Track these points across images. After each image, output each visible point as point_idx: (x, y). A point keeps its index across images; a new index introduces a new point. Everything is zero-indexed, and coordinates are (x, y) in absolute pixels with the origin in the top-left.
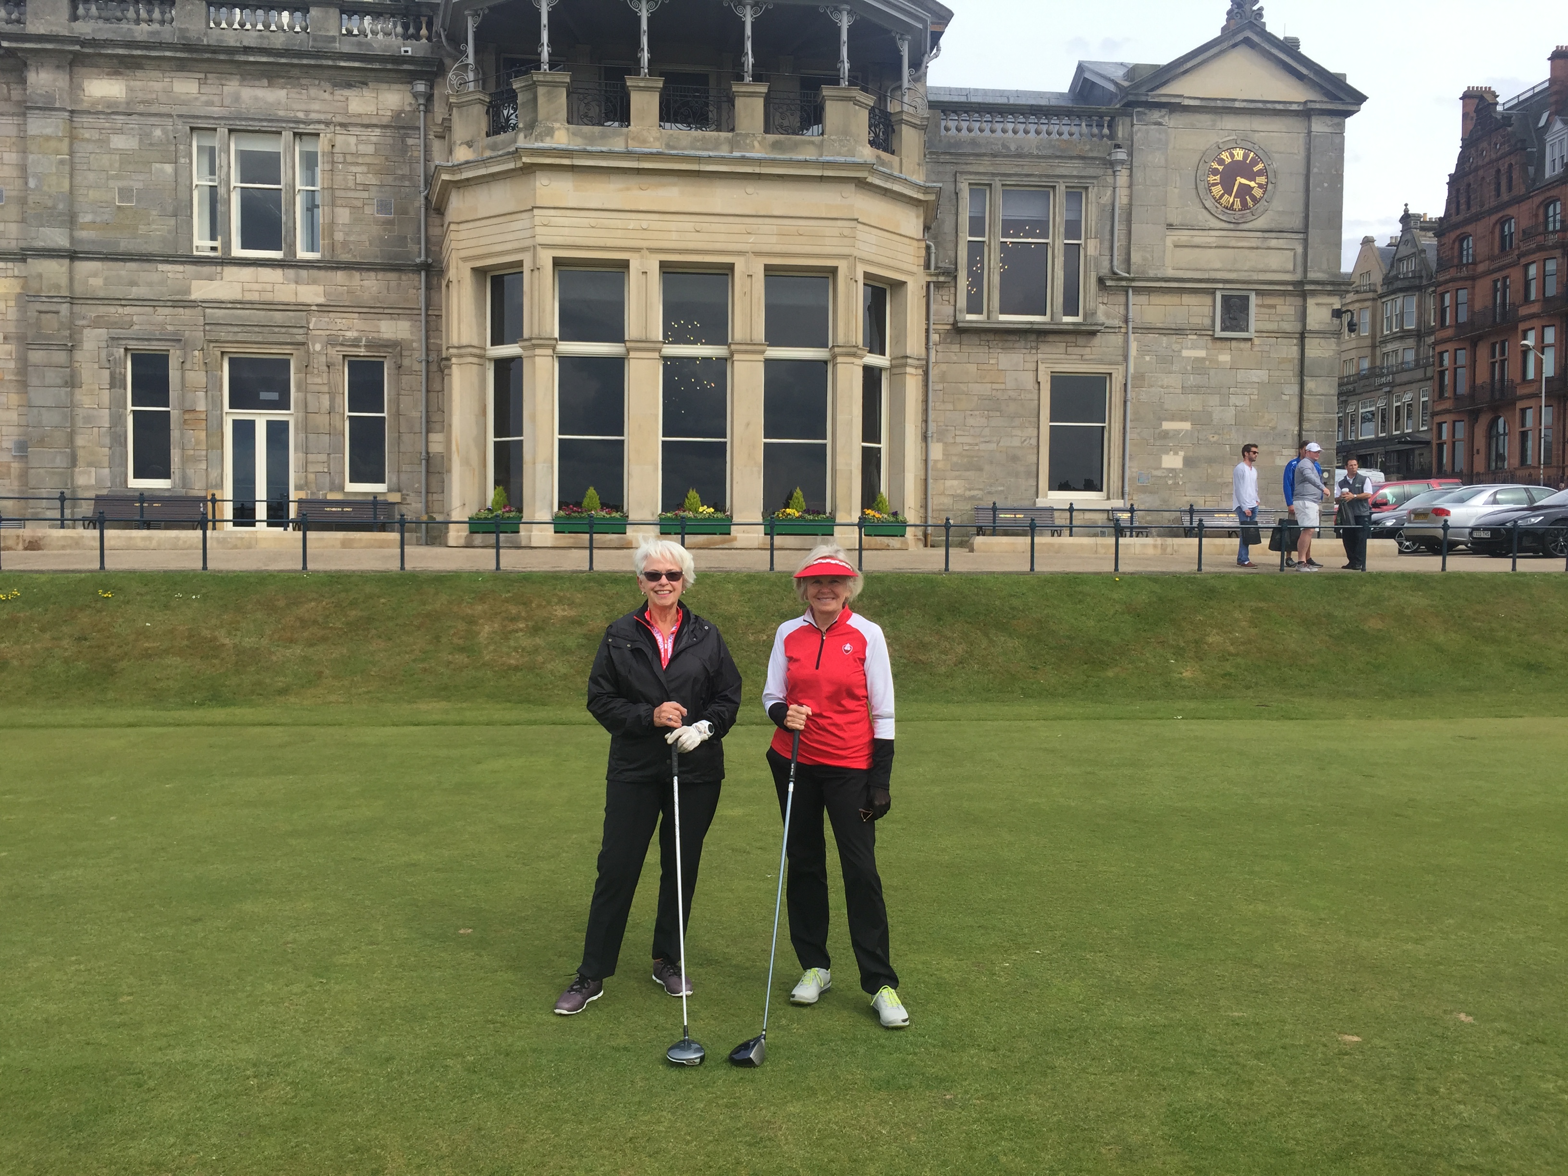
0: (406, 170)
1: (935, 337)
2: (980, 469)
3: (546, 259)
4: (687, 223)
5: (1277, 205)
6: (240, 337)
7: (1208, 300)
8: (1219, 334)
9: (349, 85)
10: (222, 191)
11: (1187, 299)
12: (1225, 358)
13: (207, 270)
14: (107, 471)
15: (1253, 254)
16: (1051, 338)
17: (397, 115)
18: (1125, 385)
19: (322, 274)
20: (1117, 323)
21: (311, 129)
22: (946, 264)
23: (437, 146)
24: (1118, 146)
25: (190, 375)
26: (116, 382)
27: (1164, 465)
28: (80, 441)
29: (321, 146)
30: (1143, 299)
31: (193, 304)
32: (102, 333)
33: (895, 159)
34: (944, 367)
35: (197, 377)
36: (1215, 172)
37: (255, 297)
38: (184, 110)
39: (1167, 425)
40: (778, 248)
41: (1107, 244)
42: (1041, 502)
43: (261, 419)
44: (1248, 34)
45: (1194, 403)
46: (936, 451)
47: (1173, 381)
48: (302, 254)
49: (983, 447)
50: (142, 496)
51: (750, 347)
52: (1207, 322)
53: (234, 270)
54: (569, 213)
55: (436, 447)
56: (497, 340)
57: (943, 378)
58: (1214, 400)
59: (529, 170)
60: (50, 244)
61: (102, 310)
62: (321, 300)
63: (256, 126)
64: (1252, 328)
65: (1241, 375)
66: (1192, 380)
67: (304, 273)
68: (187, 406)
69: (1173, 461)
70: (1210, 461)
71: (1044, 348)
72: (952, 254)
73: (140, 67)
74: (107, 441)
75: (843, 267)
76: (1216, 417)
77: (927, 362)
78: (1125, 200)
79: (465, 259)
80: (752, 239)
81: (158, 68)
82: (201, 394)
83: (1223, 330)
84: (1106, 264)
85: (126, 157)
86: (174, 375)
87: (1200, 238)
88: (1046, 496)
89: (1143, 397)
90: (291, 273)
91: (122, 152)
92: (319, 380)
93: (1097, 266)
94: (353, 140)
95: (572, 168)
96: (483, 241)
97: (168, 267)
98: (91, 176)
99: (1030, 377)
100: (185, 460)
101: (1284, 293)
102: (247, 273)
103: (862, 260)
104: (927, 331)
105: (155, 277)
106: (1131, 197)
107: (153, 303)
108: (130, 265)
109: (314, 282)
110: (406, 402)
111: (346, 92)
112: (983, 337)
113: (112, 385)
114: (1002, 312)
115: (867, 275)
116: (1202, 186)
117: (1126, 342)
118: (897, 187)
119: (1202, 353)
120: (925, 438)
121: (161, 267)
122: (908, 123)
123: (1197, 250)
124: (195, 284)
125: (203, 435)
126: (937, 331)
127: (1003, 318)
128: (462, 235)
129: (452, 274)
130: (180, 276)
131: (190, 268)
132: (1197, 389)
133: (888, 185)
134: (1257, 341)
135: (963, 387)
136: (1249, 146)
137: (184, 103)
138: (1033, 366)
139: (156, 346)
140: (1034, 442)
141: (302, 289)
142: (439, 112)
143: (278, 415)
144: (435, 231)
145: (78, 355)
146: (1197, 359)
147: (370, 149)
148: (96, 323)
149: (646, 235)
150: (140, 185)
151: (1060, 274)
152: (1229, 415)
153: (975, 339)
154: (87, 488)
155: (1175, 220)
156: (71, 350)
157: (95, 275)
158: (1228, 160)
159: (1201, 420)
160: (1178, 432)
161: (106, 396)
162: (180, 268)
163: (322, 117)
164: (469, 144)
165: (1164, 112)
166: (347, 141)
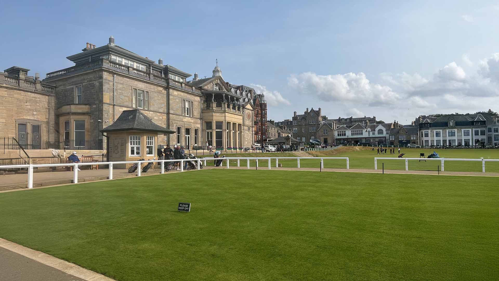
0: (199, 107)
5: (251, 119)
6: (187, 126)
10: (185, 108)
17: (199, 101)
18: (244, 135)
19: (193, 119)
23: (202, 105)
25: (183, 130)
26: (177, 131)
29: (193, 103)
31: (183, 121)
36: (248, 115)
37: (188, 121)
38: (182, 97)
43: (187, 136)
48: (191, 116)
53: (187, 118)
62: (193, 122)
63: (188, 100)
68: (183, 134)
74: (176, 138)
80: (237, 121)
91: (177, 102)
92: (193, 131)
98: (175, 104)
100: (182, 141)
101: (251, 127)
107: (180, 121)
108: (178, 116)
110: (200, 135)
111: (195, 97)
117: (244, 131)
119: (248, 132)
123: (247, 123)
125: (184, 138)
131: (183, 117)
132: (247, 136)
139: (180, 126)
142: (202, 101)
144: (202, 115)
147: (197, 104)
148: (175, 123)
150: (179, 106)
155: (246, 120)
160: (247, 140)
163: (193, 100)
165: (245, 109)
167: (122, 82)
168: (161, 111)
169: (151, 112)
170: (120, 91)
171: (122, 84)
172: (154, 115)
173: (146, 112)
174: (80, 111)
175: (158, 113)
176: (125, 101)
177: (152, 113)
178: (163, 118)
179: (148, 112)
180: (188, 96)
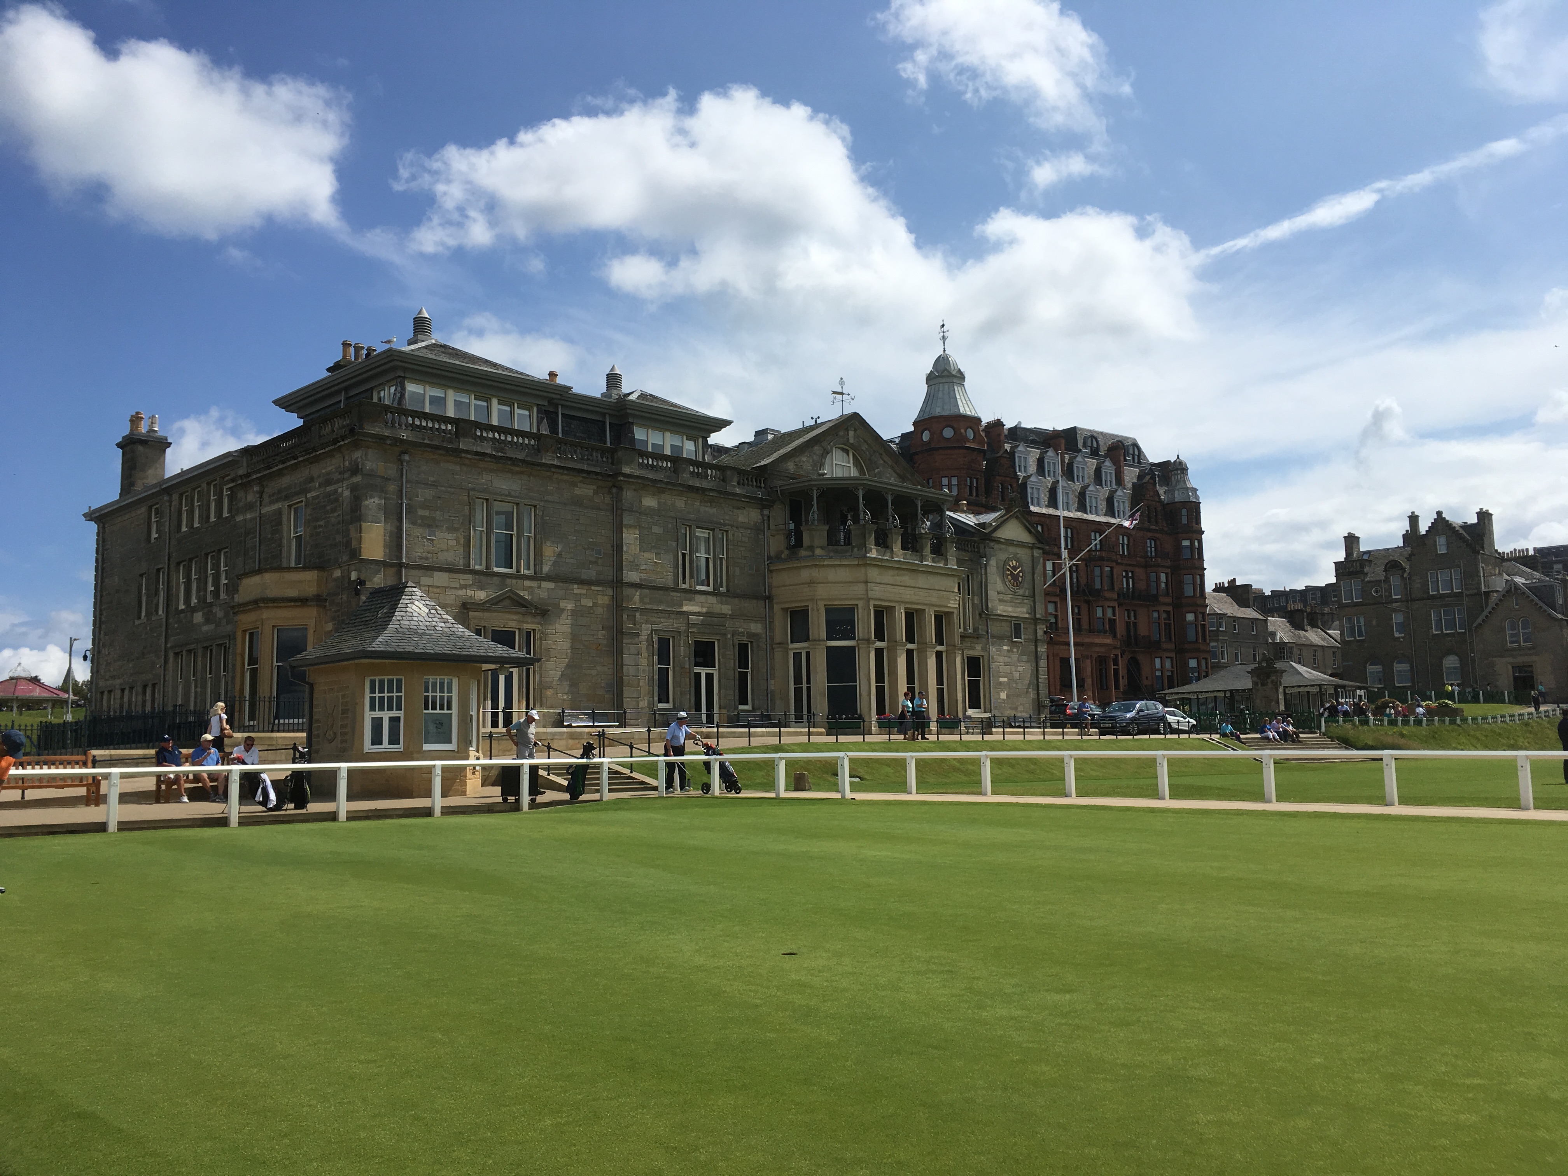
3: (869, 604)
5: (1025, 585)
6: (701, 631)
7: (1010, 625)
8: (1013, 639)
9: (739, 508)
10: (694, 557)
11: (1003, 624)
12: (1015, 650)
13: (689, 596)
14: (650, 699)
15: (1019, 605)
16: (965, 639)
17: (756, 523)
18: (989, 661)
20: (984, 633)
24: (982, 557)
25: (682, 650)
26: (652, 652)
27: (1000, 697)
29: (727, 535)
31: (683, 614)
32: (649, 627)
35: (685, 650)
36: (1008, 569)
37: (706, 610)
38: (680, 515)
39: (1002, 679)
40: (938, 603)
41: (980, 599)
43: (703, 671)
44: (1018, 513)
45: (1008, 669)
47: (1001, 659)
48: (720, 589)
52: (1009, 634)
53: (697, 596)
55: (771, 687)
58: (1013, 668)
59: (865, 565)
61: (650, 615)
62: (730, 612)
64: (1022, 637)
65: (1020, 658)
66: (1007, 659)
67: (724, 599)
68: (682, 665)
69: (1003, 695)
70: (1013, 695)
71: (964, 644)
73: (663, 493)
74: (651, 682)
80: (931, 599)
81: (673, 494)
82: (686, 659)
84: (981, 607)
85: (659, 538)
86: (675, 649)
87: (1004, 598)
88: (968, 711)
89: (993, 667)
90: (719, 598)
91: (656, 535)
92: (729, 653)
93: (978, 608)
97: (675, 594)
101: (1030, 623)
105: (670, 599)
106: (987, 579)
107: (668, 612)
108: (661, 592)
109: (727, 603)
110: (756, 664)
113: (650, 654)
116: (1005, 575)
117: (987, 642)
119: (1010, 648)
121: (672, 594)
123: (1005, 603)
124: (684, 603)
130: (678, 599)
131: (683, 595)
132: (1008, 664)
134: (1023, 643)
136: (1016, 559)
137: (679, 510)
138: (962, 652)
139: (667, 635)
140: (963, 686)
141: (724, 607)
142: (772, 524)
143: (710, 670)
144: (769, 580)
145: (642, 638)
146: (1008, 650)
147: (746, 540)
148: (648, 621)
149: (900, 596)
150: (663, 552)
151: (967, 611)
152: (1017, 675)
154: (645, 708)
155: (998, 590)
156: (639, 635)
157: (647, 596)
158: (1012, 565)
159: (1010, 677)
160: (1003, 682)
161: (649, 660)
162: (679, 594)
163: (730, 523)
165: (995, 543)
167: (432, 479)
168: (590, 573)
169: (545, 584)
170: (426, 513)
171: (434, 485)
173: (527, 583)
174: (292, 593)
175: (576, 586)
176: (444, 547)
177: (551, 585)
178: (595, 604)
179: (534, 584)
180: (707, 509)
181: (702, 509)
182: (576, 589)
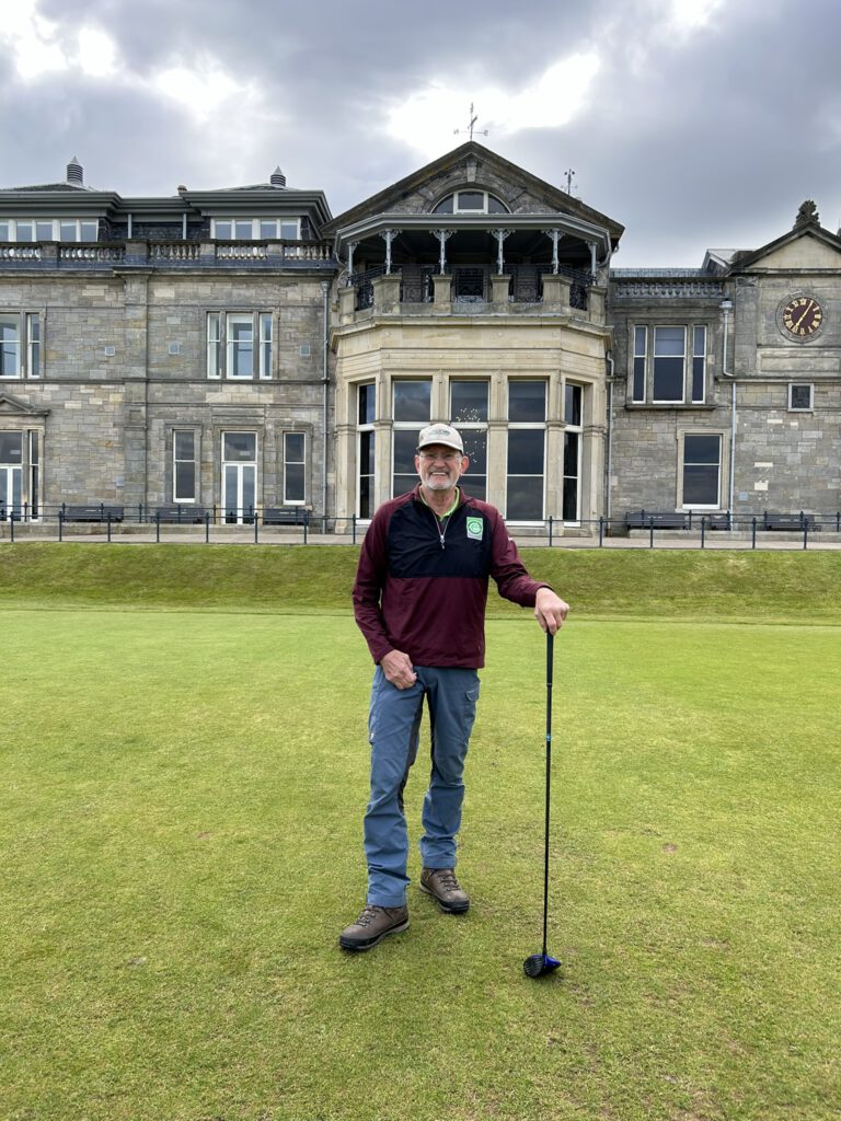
0: (317, 330)
1: (613, 414)
2: (641, 491)
3: (388, 375)
4: (464, 355)
5: (829, 331)
6: (230, 422)
7: (784, 388)
8: (790, 409)
9: (288, 285)
10: (222, 345)
11: (769, 388)
12: (794, 424)
13: (216, 386)
14: (163, 494)
15: (812, 362)
16: (685, 413)
17: (312, 300)
18: (731, 441)
19: (272, 388)
20: (725, 403)
21: (268, 310)
22: (620, 372)
23: (334, 316)
24: (727, 300)
25: (205, 443)
26: (169, 447)
27: (756, 488)
28: (150, 478)
29: (273, 318)
30: (743, 389)
31: (207, 405)
32: (162, 421)
33: (587, 313)
34: (619, 432)
35: (209, 444)
36: (788, 313)
37: (238, 401)
38: (203, 303)
39: (757, 465)
40: (516, 367)
41: (719, 357)
42: (678, 511)
43: (240, 466)
44: (809, 229)
45: (774, 451)
46: (613, 481)
47: (763, 438)
48: (263, 377)
49: (642, 478)
50: (180, 507)
51: (499, 422)
52: (783, 403)
53: (228, 386)
54: (400, 351)
55: (331, 481)
56: (363, 421)
57: (618, 438)
58: (789, 449)
59: (378, 328)
60: (137, 376)
61: (162, 409)
62: (272, 402)
63: (239, 309)
64: (812, 405)
65: (806, 434)
66: (774, 437)
67: (263, 387)
68: (204, 459)
69: (761, 486)
70: (785, 486)
71: (681, 419)
72: (624, 366)
73: (182, 281)
74: (164, 478)
75: (553, 376)
76: (789, 459)
77: (608, 430)
78: (731, 331)
79: (345, 378)
80: (501, 361)
81: (192, 281)
82: (210, 453)
83: (793, 407)
84: (719, 369)
85: (175, 329)
86: (197, 443)
87: (778, 352)
88: (681, 507)
89: (743, 449)
90: (256, 387)
91: (172, 326)
92: (270, 445)
93: (714, 371)
94: (289, 315)
95: (402, 326)
96: (355, 367)
97: (195, 386)
98: (157, 340)
99: (670, 438)
100: (202, 487)
101: (833, 384)
102: (233, 388)
103: (565, 372)
104: (608, 411)
105: (188, 391)
106: (735, 329)
107: (186, 405)
108: (176, 385)
109: (269, 392)
110: (315, 456)
111: (286, 289)
112: (644, 413)
113: (166, 449)
114: (655, 399)
115: (567, 380)
116: (780, 321)
117: (731, 415)
118: (586, 329)
119: (781, 421)
120: (606, 473)
121: (191, 386)
122: (594, 292)
123: (777, 360)
124: (208, 394)
125: (211, 475)
126: (614, 411)
127: (655, 402)
128: (344, 365)
129: (339, 386)
130: (201, 390)
131: (206, 386)
132: (776, 444)
133: (581, 329)
134: (815, 414)
135: (630, 443)
136: (810, 296)
137: (204, 299)
138: (673, 430)
139: (188, 427)
140: (674, 475)
141: (262, 396)
142: (334, 298)
143: (249, 464)
144: (332, 362)
145: (150, 433)
146: (777, 425)
147: (299, 319)
148: (159, 416)
149: (442, 361)
150: (181, 343)
151: (690, 376)
152: (798, 458)
153: (638, 415)
154: (154, 503)
155: (763, 343)
156: (146, 430)
157: (158, 391)
158: (796, 305)
159: (779, 461)
160: (764, 469)
161: (163, 454)
162: (200, 386)
163: (274, 303)
164: (348, 315)
165: (755, 278)
166: (287, 315)
168: (102, 374)
169: (47, 387)
172: (66, 394)
173: (28, 387)
175: (83, 387)
177: (55, 387)
178: (106, 403)
179: (36, 388)
180: (242, 292)
181: (235, 292)
182: (83, 389)
